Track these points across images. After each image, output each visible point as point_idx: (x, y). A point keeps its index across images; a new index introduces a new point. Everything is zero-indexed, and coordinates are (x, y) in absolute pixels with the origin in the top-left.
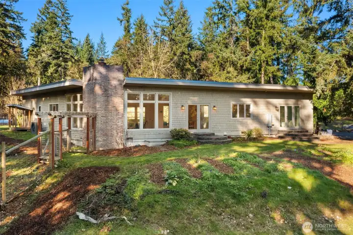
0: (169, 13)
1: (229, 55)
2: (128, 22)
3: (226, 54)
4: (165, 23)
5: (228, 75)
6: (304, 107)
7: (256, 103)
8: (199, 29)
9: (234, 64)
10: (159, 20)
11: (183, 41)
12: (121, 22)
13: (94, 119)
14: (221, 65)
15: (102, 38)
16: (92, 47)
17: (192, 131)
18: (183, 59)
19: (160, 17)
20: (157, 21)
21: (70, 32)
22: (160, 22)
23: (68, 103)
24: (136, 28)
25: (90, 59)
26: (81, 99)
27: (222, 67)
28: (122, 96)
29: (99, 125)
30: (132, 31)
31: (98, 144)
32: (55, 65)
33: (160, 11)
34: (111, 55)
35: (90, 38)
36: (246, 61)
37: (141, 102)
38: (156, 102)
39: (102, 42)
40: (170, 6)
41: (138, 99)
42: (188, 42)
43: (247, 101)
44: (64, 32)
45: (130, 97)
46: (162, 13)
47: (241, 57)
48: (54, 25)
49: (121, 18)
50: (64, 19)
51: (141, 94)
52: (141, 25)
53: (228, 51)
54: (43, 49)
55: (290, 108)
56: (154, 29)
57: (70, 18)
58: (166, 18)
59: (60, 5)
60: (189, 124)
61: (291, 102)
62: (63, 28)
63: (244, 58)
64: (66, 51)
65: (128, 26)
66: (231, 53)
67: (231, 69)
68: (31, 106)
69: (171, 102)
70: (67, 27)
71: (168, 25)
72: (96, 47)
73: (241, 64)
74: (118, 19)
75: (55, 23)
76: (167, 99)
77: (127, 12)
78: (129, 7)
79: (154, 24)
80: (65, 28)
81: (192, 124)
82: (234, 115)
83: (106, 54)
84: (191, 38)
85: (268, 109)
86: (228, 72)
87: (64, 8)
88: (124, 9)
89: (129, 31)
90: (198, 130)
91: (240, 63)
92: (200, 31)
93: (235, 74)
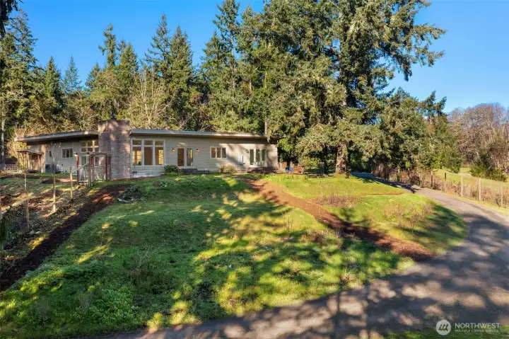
0: (163, 45)
1: (228, 97)
2: (112, 52)
3: (226, 96)
4: (158, 56)
5: (228, 119)
6: (272, 150)
7: (231, 148)
8: (202, 58)
9: (235, 108)
10: (151, 52)
11: (181, 76)
12: (103, 51)
13: (110, 158)
14: (222, 108)
15: (72, 64)
16: (58, 76)
17: (180, 168)
18: (181, 97)
19: (151, 49)
20: (148, 53)
21: (34, 61)
22: (152, 55)
23: (83, 147)
24: (122, 61)
25: (55, 92)
26: (96, 144)
27: (223, 110)
28: (129, 142)
29: (113, 162)
30: (118, 63)
31: (112, 176)
32: (25, 106)
33: (153, 42)
34: (85, 86)
35: (55, 63)
36: (246, 104)
37: (143, 146)
38: (154, 146)
39: (73, 70)
40: (165, 36)
41: (141, 144)
42: (187, 77)
43: (224, 145)
44: (27, 60)
45: (135, 143)
46: (155, 45)
47: (241, 101)
48: (11, 51)
49: (104, 46)
50: (24, 42)
51: (143, 141)
52: (129, 56)
53: (229, 93)
54: (9, 85)
55: (258, 151)
56: (145, 62)
57: (34, 41)
58: (159, 51)
59: (19, 24)
60: (179, 162)
61: (261, 147)
62: (24, 54)
63: (246, 101)
64: (29, 85)
65: (112, 57)
66: (232, 95)
67: (231, 112)
68: (40, 150)
69: (164, 146)
70: (29, 54)
71: (162, 59)
72: (63, 75)
73: (242, 108)
74: (100, 48)
75: (13, 48)
76: (162, 144)
77: (111, 38)
78: (113, 33)
79: (145, 58)
80: (26, 54)
81: (181, 162)
82: (213, 156)
83: (77, 86)
84: (191, 73)
85: (242, 152)
86: (229, 116)
87: (26, 30)
88: (106, 35)
89: (113, 63)
90: (185, 167)
91: (241, 106)
92: (203, 61)
93: (236, 118)
